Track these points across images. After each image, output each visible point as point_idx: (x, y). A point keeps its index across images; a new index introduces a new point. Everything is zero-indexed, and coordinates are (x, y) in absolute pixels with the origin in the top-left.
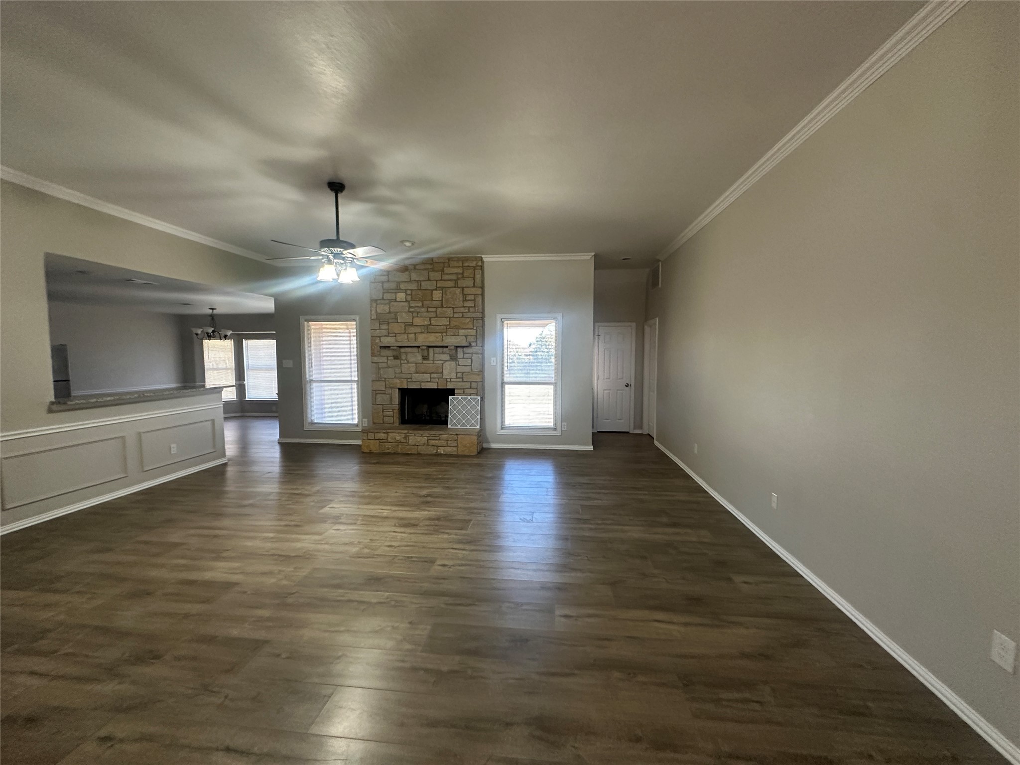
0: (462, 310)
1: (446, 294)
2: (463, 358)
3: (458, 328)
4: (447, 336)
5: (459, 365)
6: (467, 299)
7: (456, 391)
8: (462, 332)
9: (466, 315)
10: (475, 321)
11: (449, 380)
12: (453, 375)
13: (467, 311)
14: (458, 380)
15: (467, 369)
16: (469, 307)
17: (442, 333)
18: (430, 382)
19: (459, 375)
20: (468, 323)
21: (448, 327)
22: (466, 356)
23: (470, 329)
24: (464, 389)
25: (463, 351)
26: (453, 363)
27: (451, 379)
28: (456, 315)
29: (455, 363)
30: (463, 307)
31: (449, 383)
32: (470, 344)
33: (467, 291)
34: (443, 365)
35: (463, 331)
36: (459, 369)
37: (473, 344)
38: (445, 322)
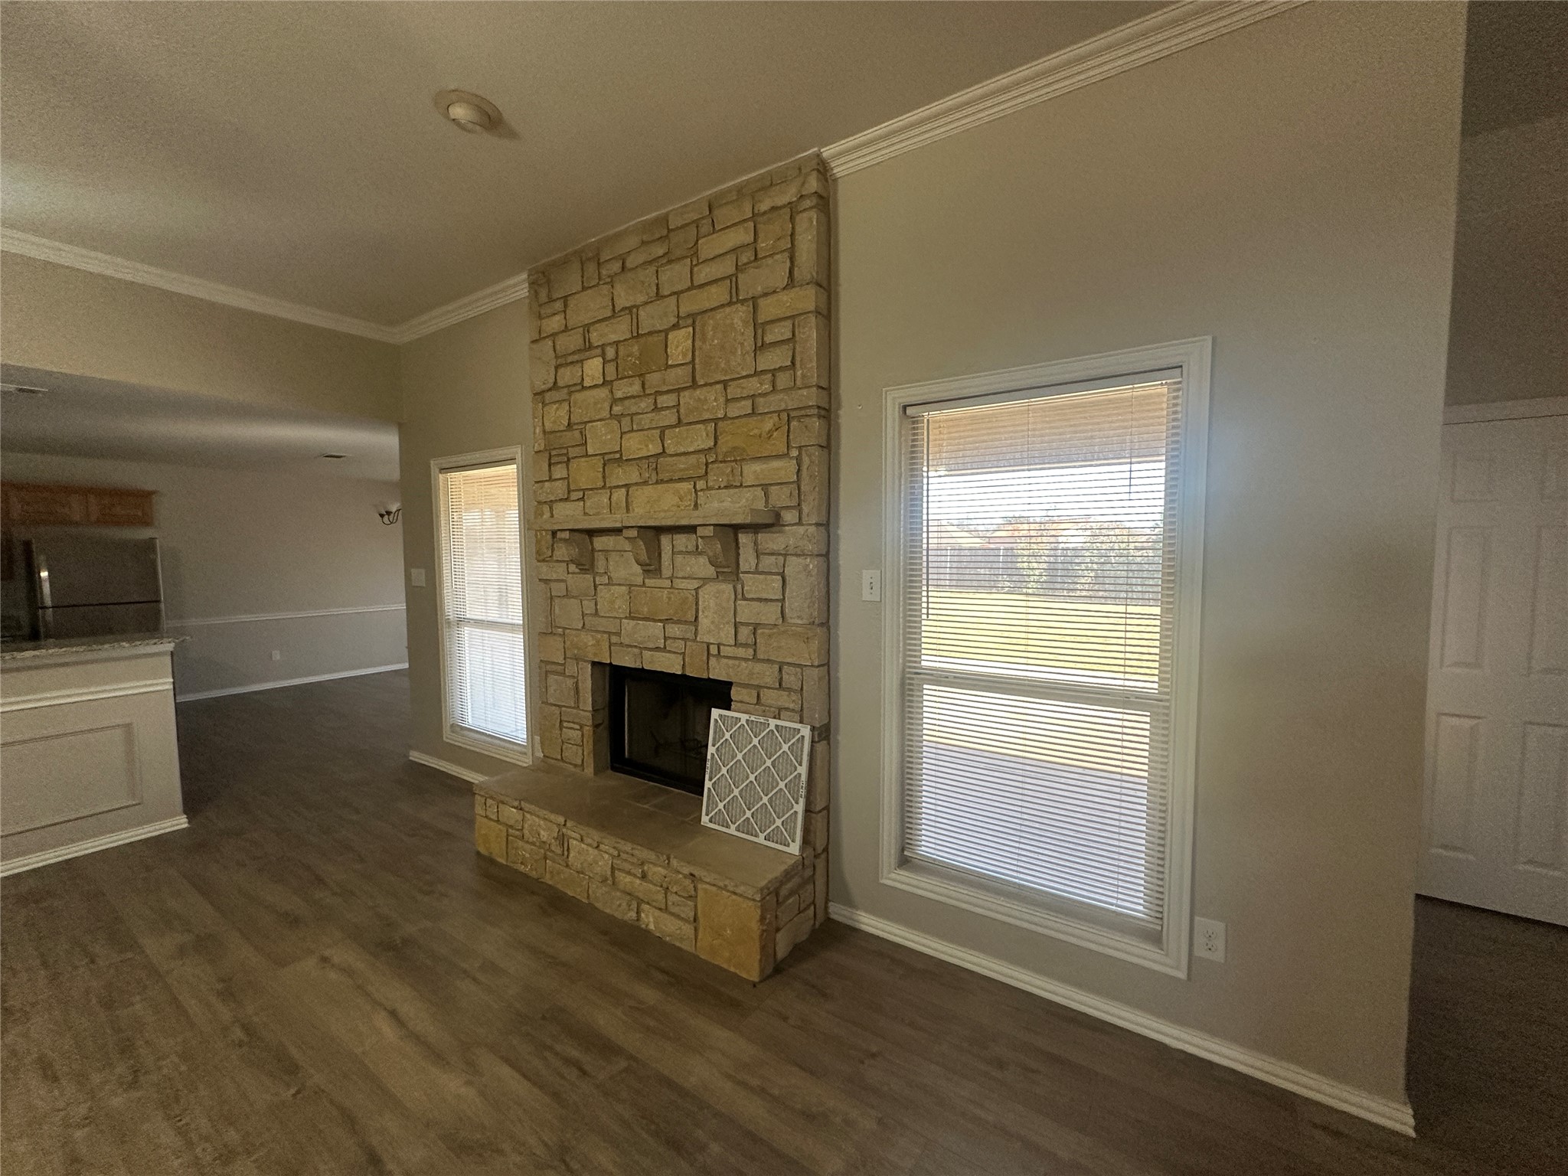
0: (753, 385)
1: (704, 340)
2: (757, 572)
3: (739, 458)
4: (708, 488)
5: (744, 599)
6: (769, 339)
7: (734, 693)
8: (752, 471)
9: (763, 405)
10: (794, 423)
11: (714, 650)
12: (727, 634)
13: (767, 387)
14: (741, 652)
15: (770, 615)
16: (774, 372)
17: (693, 479)
18: (664, 649)
19: (745, 633)
20: (770, 436)
21: (711, 456)
22: (768, 562)
23: (778, 457)
24: (759, 687)
25: (756, 543)
26: (727, 588)
27: (719, 645)
28: (734, 410)
29: (731, 586)
30: (756, 373)
31: (712, 661)
32: (778, 516)
33: (769, 309)
34: (697, 593)
35: (757, 467)
36: (747, 612)
37: (789, 517)
38: (701, 438)
